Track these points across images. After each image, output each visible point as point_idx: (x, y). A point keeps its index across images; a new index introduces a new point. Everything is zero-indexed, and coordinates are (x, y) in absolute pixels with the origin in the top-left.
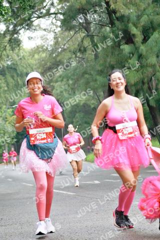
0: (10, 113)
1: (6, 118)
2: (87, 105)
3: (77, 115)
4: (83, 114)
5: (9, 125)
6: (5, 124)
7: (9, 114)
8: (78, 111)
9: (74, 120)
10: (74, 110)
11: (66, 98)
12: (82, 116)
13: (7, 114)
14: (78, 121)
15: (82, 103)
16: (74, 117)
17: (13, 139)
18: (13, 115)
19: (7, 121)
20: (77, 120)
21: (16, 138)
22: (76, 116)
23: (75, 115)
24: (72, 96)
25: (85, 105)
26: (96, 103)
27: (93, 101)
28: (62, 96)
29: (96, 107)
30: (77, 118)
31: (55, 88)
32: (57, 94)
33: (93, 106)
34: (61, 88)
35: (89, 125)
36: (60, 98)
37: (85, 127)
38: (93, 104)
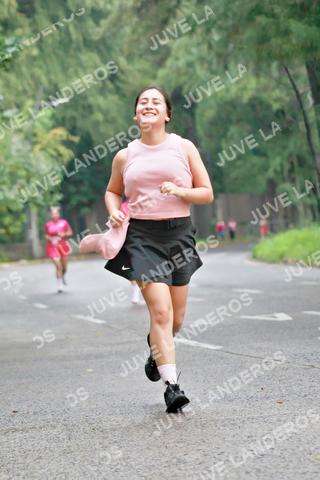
0: (46, 121)
1: (35, 135)
2: (261, 103)
3: (233, 130)
5: (41, 156)
6: (31, 150)
7: (43, 124)
8: (234, 117)
10: (224, 115)
13: (37, 124)
15: (246, 97)
16: (224, 135)
17: (52, 193)
18: (54, 127)
19: (35, 143)
21: (60, 192)
22: (229, 134)
23: (226, 130)
25: (256, 104)
26: (287, 99)
27: (277, 93)
28: (191, 77)
29: (286, 109)
30: (232, 138)
31: (173, 53)
32: (178, 71)
33: (276, 106)
34: (190, 53)
35: (264, 159)
36: (185, 83)
37: (253, 166)
38: (278, 100)
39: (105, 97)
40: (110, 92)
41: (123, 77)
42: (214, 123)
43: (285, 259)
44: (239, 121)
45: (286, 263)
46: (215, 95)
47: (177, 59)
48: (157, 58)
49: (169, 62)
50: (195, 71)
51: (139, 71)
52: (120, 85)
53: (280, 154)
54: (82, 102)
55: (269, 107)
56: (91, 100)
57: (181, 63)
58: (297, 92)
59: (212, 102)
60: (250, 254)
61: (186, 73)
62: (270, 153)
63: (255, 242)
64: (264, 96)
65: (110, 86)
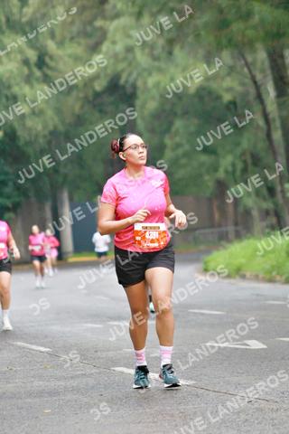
2: (210, 93)
3: (178, 124)
4: (196, 121)
8: (179, 111)
9: (168, 141)
10: (168, 107)
11: (145, 70)
12: (192, 129)
14: (178, 145)
16: (168, 130)
20: (177, 139)
22: (173, 129)
23: (171, 124)
24: (163, 65)
25: (204, 94)
26: (239, 89)
27: (228, 82)
28: (130, 64)
29: (238, 101)
30: (177, 133)
31: (110, 35)
32: (115, 56)
33: (227, 97)
34: (129, 36)
35: (213, 157)
36: (123, 71)
37: (202, 164)
38: (229, 90)
39: (32, 87)
40: (37, 80)
41: (52, 64)
42: (157, 116)
43: (242, 272)
44: (186, 113)
45: (243, 277)
46: (157, 85)
47: (114, 43)
48: (92, 41)
49: (105, 47)
50: (134, 58)
51: (70, 56)
52: (49, 73)
53: (231, 152)
54: (6, 92)
55: (219, 98)
56: (16, 89)
57: (119, 48)
58: (255, 82)
59: (154, 92)
60: (200, 266)
61: (125, 59)
62: (220, 150)
63: (208, 252)
64: (214, 85)
65: (38, 73)
